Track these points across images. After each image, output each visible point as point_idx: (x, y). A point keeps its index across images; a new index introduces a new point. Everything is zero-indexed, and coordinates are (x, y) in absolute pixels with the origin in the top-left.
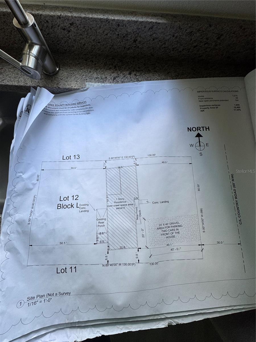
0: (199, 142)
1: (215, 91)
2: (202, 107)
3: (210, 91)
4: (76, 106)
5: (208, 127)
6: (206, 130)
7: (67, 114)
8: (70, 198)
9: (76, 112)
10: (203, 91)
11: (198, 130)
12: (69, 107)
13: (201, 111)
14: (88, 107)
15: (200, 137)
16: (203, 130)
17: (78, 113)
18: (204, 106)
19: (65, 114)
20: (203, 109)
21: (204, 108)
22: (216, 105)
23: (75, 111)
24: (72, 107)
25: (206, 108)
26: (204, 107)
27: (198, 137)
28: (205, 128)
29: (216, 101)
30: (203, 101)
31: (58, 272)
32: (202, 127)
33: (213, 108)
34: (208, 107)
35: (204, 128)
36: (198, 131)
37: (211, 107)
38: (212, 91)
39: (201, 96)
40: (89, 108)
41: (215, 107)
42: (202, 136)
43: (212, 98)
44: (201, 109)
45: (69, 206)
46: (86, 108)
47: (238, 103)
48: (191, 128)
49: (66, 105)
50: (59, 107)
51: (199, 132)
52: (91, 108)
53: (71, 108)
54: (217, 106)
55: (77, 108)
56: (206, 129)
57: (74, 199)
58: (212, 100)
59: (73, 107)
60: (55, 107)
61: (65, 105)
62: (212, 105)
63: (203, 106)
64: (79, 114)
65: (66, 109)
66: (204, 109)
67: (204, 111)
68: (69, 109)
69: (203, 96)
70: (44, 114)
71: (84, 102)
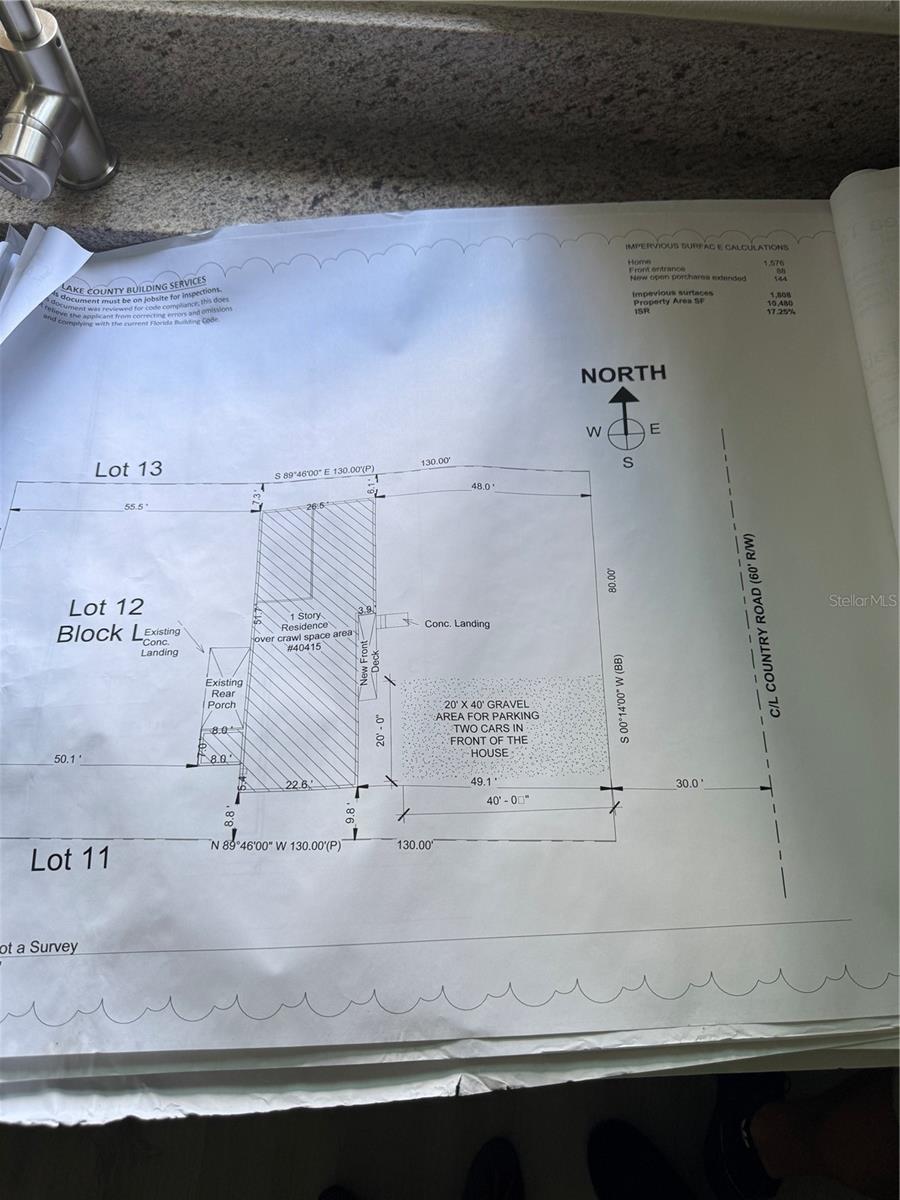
0: (625, 420)
1: (693, 246)
2: (641, 299)
3: (675, 246)
4: (164, 295)
5: (663, 367)
6: (653, 378)
7: (131, 320)
8: (112, 608)
9: (163, 316)
10: (649, 245)
11: (624, 377)
12: (137, 297)
13: (639, 311)
14: (211, 296)
15: (627, 404)
16: (642, 378)
17: (172, 319)
18: (651, 294)
19: (123, 321)
20: (643, 307)
21: (650, 303)
22: (697, 293)
23: (161, 311)
24: (149, 296)
25: (656, 302)
26: (648, 298)
27: (621, 404)
28: (647, 372)
29: (696, 277)
30: (645, 278)
31: (36, 867)
32: (636, 367)
33: (684, 301)
34: (666, 297)
35: (645, 370)
36: (621, 380)
37: (675, 300)
38: (685, 246)
39: (639, 262)
40: (216, 300)
41: (692, 297)
42: (635, 400)
43: (683, 269)
44: (638, 306)
45: (103, 635)
46: (204, 301)
47: (783, 287)
48: (594, 370)
49: (129, 290)
50: (101, 299)
51: (626, 383)
52: (223, 300)
53: (146, 300)
54: (699, 297)
55: (169, 302)
56: (653, 373)
57: (127, 609)
58: (681, 273)
59: (153, 299)
60: (88, 299)
61: (124, 292)
62: (680, 293)
63: (645, 295)
64: (176, 322)
65: (126, 305)
66: (648, 306)
67: (646, 310)
68: (139, 304)
69: (648, 262)
70: (45, 317)
71: (196, 281)
